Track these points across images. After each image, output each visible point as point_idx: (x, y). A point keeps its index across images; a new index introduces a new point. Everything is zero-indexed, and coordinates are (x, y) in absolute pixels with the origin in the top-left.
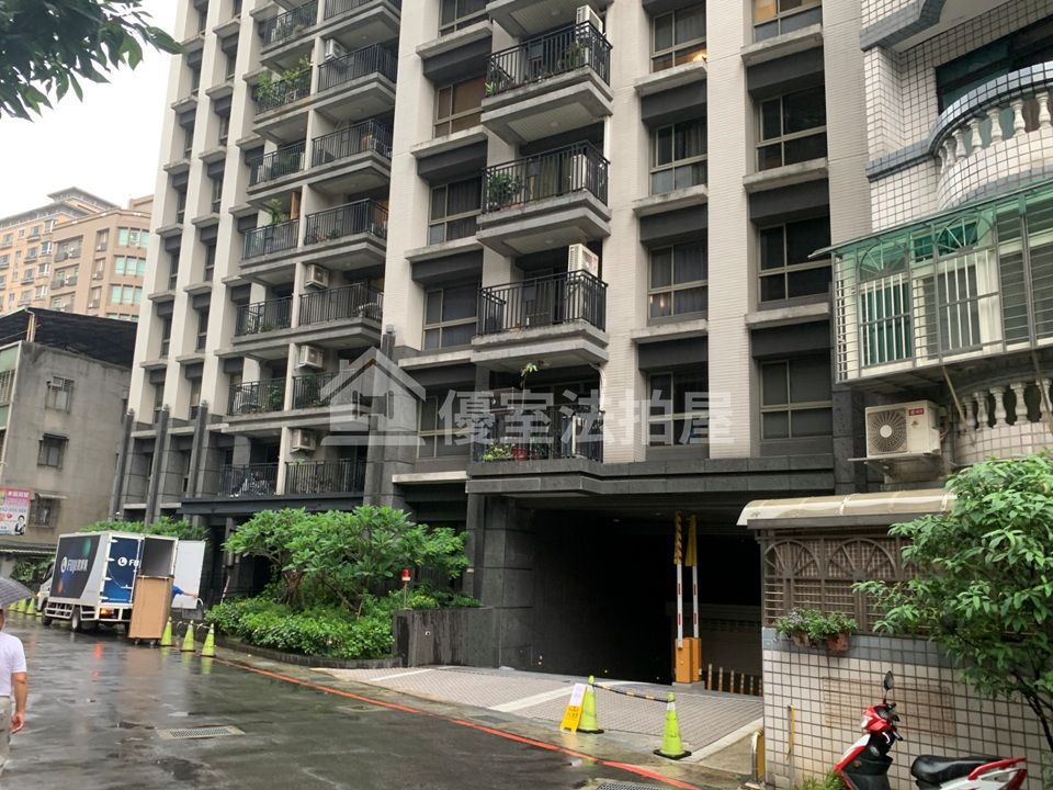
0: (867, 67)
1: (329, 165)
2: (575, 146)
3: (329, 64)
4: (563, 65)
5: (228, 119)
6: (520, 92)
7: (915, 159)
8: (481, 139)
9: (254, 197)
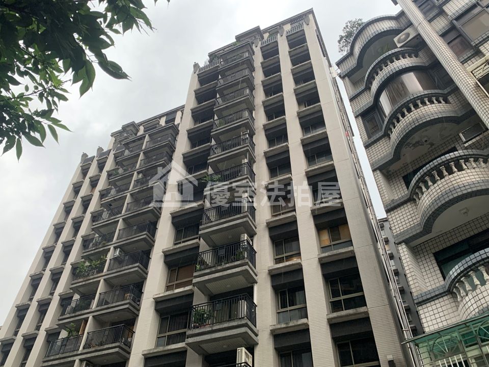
0: (401, 251)
1: (106, 306)
2: (241, 296)
3: (115, 259)
4: (234, 258)
5: (57, 283)
6: (213, 269)
7: (440, 294)
8: (190, 292)
9: (61, 322)
